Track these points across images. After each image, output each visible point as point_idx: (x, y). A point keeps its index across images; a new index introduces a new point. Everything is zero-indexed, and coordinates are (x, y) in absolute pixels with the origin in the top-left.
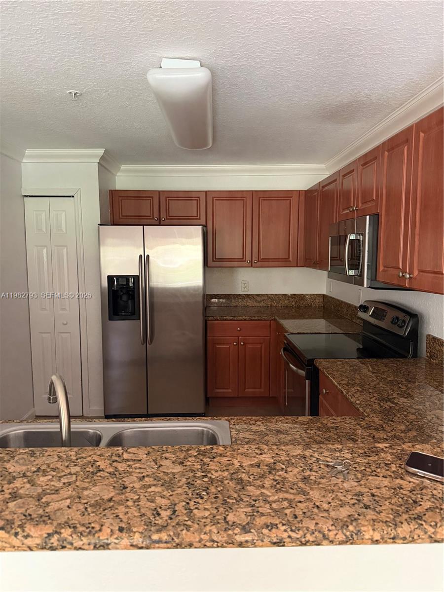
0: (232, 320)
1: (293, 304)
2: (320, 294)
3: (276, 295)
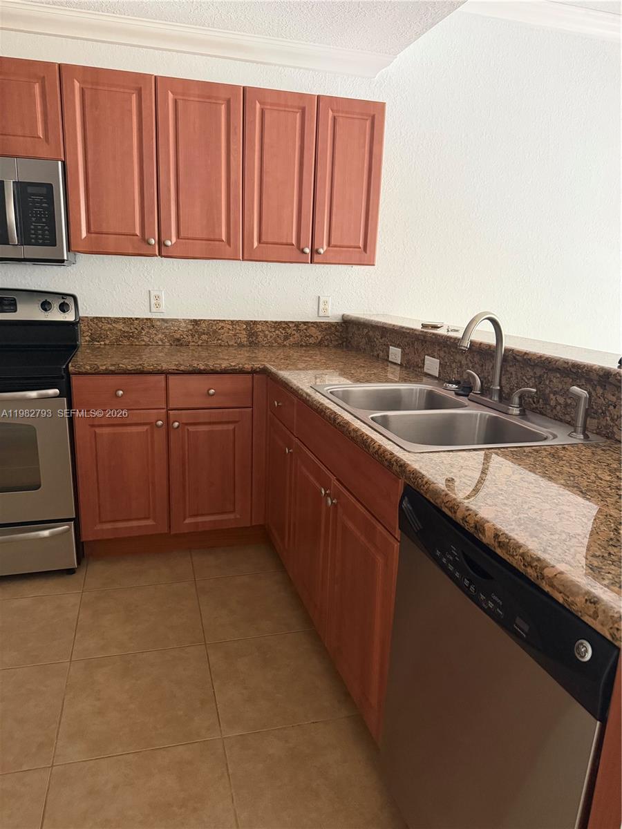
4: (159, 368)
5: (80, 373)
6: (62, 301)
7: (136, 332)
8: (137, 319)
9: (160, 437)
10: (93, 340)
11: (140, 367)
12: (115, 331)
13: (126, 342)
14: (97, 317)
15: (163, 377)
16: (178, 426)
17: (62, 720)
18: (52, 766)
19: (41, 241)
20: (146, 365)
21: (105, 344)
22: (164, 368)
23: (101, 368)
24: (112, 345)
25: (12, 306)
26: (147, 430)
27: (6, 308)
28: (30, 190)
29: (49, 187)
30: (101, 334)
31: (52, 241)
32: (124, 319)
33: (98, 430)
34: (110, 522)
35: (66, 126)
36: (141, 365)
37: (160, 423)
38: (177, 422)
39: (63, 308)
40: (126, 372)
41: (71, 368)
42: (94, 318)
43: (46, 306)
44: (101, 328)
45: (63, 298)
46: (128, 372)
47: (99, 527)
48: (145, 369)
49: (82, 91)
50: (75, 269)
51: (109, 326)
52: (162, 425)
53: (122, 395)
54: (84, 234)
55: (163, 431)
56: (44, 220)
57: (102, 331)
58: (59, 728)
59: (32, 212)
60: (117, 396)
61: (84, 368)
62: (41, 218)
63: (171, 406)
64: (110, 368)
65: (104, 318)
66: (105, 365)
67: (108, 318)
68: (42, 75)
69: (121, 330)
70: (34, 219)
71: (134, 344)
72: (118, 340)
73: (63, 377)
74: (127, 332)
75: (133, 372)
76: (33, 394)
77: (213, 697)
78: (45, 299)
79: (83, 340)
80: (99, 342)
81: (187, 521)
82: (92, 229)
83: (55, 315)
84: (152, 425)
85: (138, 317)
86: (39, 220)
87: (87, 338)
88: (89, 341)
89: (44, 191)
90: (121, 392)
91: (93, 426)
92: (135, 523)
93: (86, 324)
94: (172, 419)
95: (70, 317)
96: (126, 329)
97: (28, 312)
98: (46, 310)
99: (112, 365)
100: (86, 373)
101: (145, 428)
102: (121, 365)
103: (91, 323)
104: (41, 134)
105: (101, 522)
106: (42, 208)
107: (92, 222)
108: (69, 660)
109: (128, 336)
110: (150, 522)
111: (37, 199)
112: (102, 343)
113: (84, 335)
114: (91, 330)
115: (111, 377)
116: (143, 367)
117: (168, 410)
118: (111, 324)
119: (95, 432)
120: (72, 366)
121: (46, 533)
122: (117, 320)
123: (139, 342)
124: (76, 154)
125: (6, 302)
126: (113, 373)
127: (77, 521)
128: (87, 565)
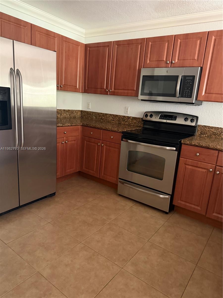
0: (62, 126)
1: (68, 116)
2: (80, 110)
3: (60, 110)
4: (216, 147)
5: (185, 144)
6: (192, 118)
7: (219, 133)
8: (220, 128)
9: (210, 176)
10: (201, 134)
11: (208, 146)
12: (210, 132)
13: (214, 136)
14: (205, 126)
15: (217, 152)
16: (219, 174)
17: (134, 257)
18: (122, 268)
19: (186, 96)
20: (210, 146)
21: (205, 136)
22: (217, 148)
23: (193, 143)
24: (208, 137)
25: (175, 118)
26: (205, 171)
27: (173, 119)
28: (187, 78)
29: (194, 77)
30: (204, 132)
31: (190, 96)
32: (215, 127)
33: (187, 166)
34: (184, 201)
35: (206, 54)
36: (208, 145)
37: (211, 170)
38: (219, 171)
39: (192, 121)
40: (202, 147)
41: (182, 142)
42: (204, 126)
43: (186, 119)
44: (205, 130)
45: (193, 117)
46: (203, 147)
47: (179, 201)
48: (210, 147)
49: (215, 40)
50: (201, 107)
51: (208, 129)
52: (212, 171)
53: (199, 155)
54: (203, 93)
55: (212, 174)
56: (189, 89)
57: (206, 131)
58: (132, 258)
59: (186, 86)
60: (196, 155)
61: (187, 142)
62: (189, 88)
63: (218, 164)
64: (196, 144)
65: (208, 126)
66: (194, 142)
67: (209, 126)
68: (201, 36)
69: (213, 131)
70: (186, 88)
71: (217, 138)
72: (211, 135)
73: (178, 144)
74: (215, 133)
75: (205, 147)
76: (168, 148)
77: (186, 287)
78: (186, 117)
79: (197, 133)
80: (203, 135)
81: (214, 214)
82: (207, 92)
83: (188, 123)
84: (208, 170)
85: (221, 127)
86: (188, 89)
87: (199, 133)
88: (200, 134)
89: (191, 78)
90: (198, 154)
91: (185, 164)
92: (193, 206)
93: (200, 128)
94: (217, 169)
95: (193, 124)
96: (215, 131)
97: (180, 121)
98: (185, 121)
99: (197, 143)
100: (187, 144)
101: (205, 170)
102: (200, 144)
103: (202, 127)
104: (196, 58)
105: (181, 200)
106: (189, 84)
107: (207, 89)
108: (148, 240)
109: (215, 134)
110: (199, 208)
111: (189, 81)
112: (204, 135)
113: (199, 132)
114: (202, 130)
115: (196, 147)
116: (209, 146)
117: (216, 165)
118: (209, 129)
119: (186, 167)
120: (183, 141)
121: (161, 196)
122: (212, 128)
123: (219, 137)
124: (207, 64)
125: (173, 117)
126: (197, 146)
127: (172, 196)
128: (173, 214)
